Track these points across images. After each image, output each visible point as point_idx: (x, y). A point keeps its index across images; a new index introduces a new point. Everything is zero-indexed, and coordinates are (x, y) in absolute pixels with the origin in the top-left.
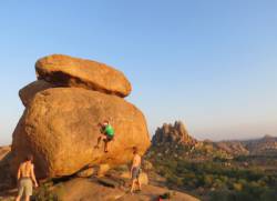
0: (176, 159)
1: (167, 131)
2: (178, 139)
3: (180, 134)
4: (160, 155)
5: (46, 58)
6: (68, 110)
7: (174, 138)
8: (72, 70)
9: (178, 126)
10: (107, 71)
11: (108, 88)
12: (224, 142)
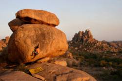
0: (86, 51)
1: (81, 35)
2: (87, 40)
3: (88, 37)
4: (76, 48)
5: (21, 11)
6: (32, 35)
7: (85, 39)
8: (33, 16)
9: (87, 32)
10: (48, 15)
11: (48, 23)
12: (114, 42)
